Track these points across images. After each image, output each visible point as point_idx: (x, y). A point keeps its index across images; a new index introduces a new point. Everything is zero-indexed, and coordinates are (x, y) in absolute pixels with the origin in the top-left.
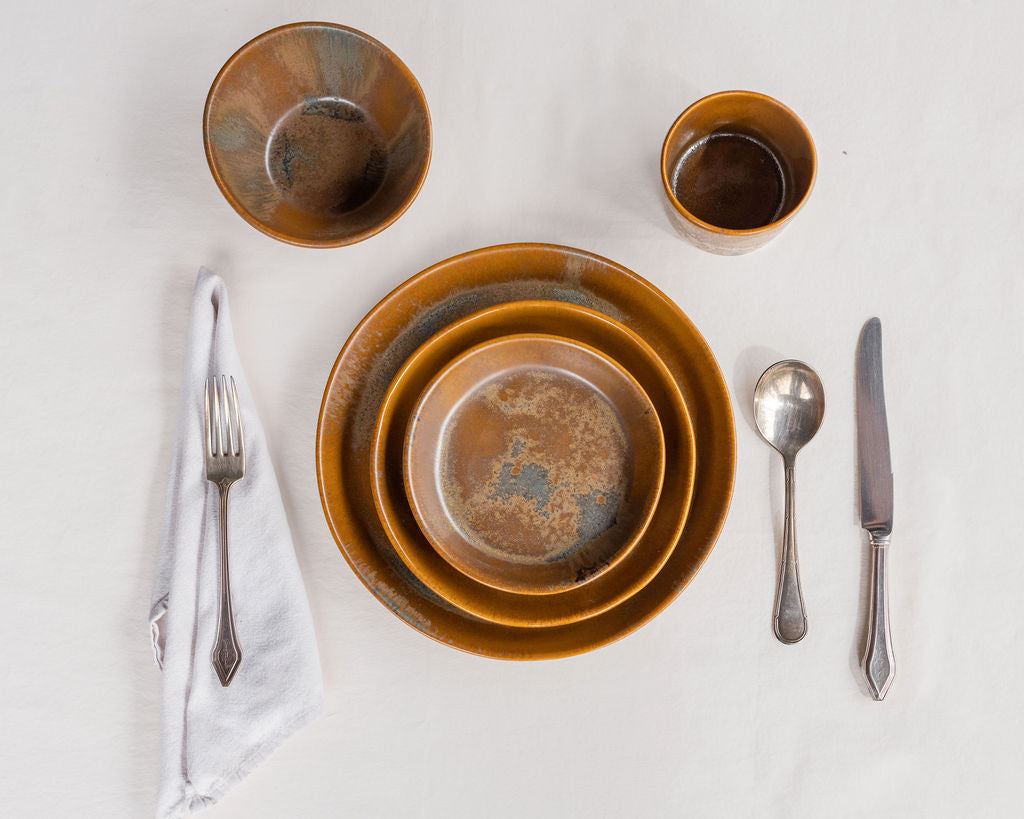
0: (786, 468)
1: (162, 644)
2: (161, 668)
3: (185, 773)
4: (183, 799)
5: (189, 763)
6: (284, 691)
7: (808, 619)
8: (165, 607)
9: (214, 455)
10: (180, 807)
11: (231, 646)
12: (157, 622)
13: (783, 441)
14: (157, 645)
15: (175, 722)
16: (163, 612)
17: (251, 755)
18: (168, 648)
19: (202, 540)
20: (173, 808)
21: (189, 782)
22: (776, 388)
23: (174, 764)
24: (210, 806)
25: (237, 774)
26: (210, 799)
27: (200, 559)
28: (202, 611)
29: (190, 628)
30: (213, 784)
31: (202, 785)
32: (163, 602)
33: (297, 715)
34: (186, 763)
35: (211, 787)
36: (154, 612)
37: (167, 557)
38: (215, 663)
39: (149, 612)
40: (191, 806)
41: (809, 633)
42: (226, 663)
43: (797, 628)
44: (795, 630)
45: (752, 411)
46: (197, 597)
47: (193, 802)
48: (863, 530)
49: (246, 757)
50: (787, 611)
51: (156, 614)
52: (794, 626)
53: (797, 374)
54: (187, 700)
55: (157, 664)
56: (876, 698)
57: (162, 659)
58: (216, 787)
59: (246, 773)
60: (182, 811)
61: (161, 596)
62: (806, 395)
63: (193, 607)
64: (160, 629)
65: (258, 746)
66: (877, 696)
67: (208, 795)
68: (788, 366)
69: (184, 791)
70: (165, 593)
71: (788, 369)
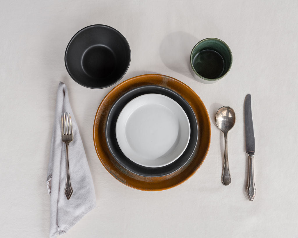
0: (225, 136)
1: (50, 188)
2: (50, 195)
3: (57, 224)
4: (57, 232)
5: (58, 221)
6: (85, 201)
7: (231, 178)
8: (51, 177)
9: (64, 134)
10: (56, 233)
11: (70, 188)
12: (49, 182)
13: (224, 129)
15: (54, 210)
16: (51, 179)
17: (77, 219)
18: (52, 189)
19: (61, 159)
20: (54, 234)
21: (58, 227)
22: (222, 114)
23: (54, 222)
24: (65, 233)
25: (72, 224)
26: (64, 231)
27: (61, 164)
28: (61, 179)
29: (58, 183)
31: (62, 227)
33: (89, 207)
34: (57, 221)
35: (65, 228)
36: (48, 179)
37: (51, 164)
38: (65, 193)
39: (46, 179)
40: (59, 233)
41: (231, 182)
42: (69, 193)
43: (228, 181)
44: (228, 182)
45: (215, 121)
46: (60, 175)
48: (246, 153)
49: (75, 219)
50: (226, 176)
51: (49, 179)
52: (228, 180)
53: (228, 110)
54: (58, 203)
55: (49, 193)
56: (250, 200)
57: (50, 192)
58: (66, 228)
59: (75, 224)
60: (57, 235)
61: (50, 174)
62: (230, 116)
63: (59, 177)
64: (50, 184)
65: (78, 216)
66: (251, 200)
67: (64, 230)
68: (226, 108)
69: (57, 229)
70: (51, 173)
71: (225, 109)
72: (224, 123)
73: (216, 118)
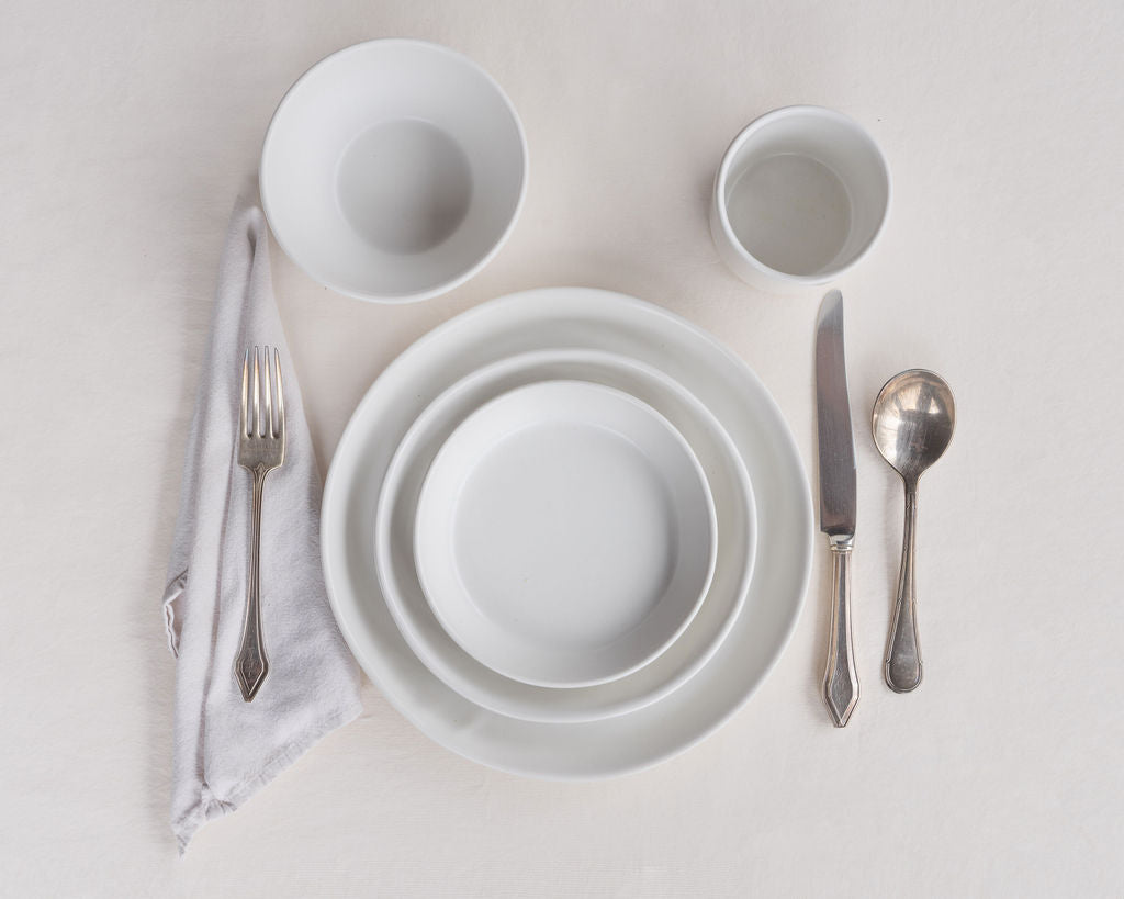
0: (906, 493)
1: (178, 628)
2: (177, 656)
3: (201, 773)
4: (197, 803)
5: (206, 763)
6: (315, 687)
8: (182, 586)
9: (250, 435)
10: (196, 810)
11: (256, 656)
12: (171, 603)
13: (904, 461)
14: (172, 630)
15: (190, 717)
16: (179, 592)
17: (278, 756)
18: (186, 635)
19: (226, 511)
20: (188, 812)
21: (205, 785)
22: (898, 403)
23: (188, 762)
24: (229, 813)
25: (263, 777)
26: (229, 804)
27: (223, 532)
28: (224, 592)
29: (210, 612)
30: (233, 788)
31: (220, 789)
32: (180, 579)
33: (330, 714)
34: (203, 763)
35: (231, 791)
36: (169, 592)
37: (185, 530)
38: (239, 674)
39: (163, 590)
40: (208, 812)
42: (251, 671)
43: (911, 675)
44: (908, 678)
46: (219, 576)
47: (210, 807)
48: (824, 534)
49: (272, 759)
50: (901, 656)
51: (172, 594)
52: (908, 672)
53: (925, 385)
54: (206, 692)
55: (171, 649)
56: (837, 724)
57: (178, 645)
58: (235, 792)
59: (271, 777)
60: (199, 816)
61: (178, 573)
62: (934, 410)
63: (215, 587)
64: (174, 611)
65: (286, 747)
66: (838, 721)
67: (228, 800)
68: (918, 376)
69: (200, 795)
70: (182, 570)
71: (914, 380)
72: (905, 437)
73: (875, 416)
